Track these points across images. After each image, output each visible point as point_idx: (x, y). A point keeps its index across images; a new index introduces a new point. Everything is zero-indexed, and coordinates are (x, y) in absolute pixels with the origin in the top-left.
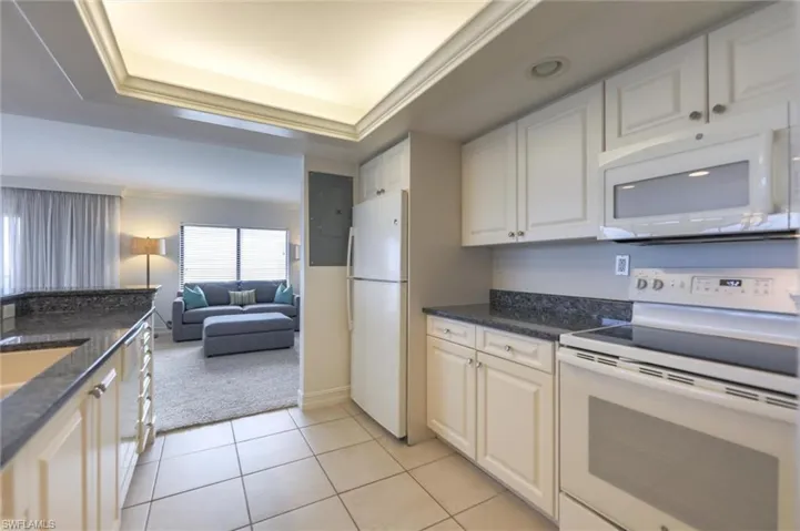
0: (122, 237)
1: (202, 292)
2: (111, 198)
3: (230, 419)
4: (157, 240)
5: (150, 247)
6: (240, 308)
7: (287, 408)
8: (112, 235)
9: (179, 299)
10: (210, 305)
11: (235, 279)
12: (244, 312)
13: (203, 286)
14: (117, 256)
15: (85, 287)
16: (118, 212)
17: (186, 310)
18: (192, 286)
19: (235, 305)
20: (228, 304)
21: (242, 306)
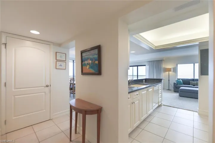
0: (164, 68)
1: (181, 81)
2: (162, 60)
3: (178, 108)
4: (171, 68)
5: (169, 70)
6: (193, 86)
7: (194, 111)
8: (162, 68)
9: (176, 82)
10: (184, 84)
11: (193, 78)
12: (194, 87)
13: (182, 80)
14: (163, 72)
15: (157, 78)
16: (163, 63)
17: (177, 85)
18: (179, 79)
19: (192, 85)
20: (190, 84)
21: (194, 86)
